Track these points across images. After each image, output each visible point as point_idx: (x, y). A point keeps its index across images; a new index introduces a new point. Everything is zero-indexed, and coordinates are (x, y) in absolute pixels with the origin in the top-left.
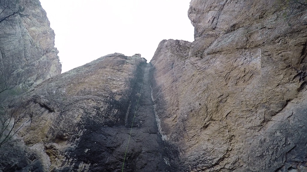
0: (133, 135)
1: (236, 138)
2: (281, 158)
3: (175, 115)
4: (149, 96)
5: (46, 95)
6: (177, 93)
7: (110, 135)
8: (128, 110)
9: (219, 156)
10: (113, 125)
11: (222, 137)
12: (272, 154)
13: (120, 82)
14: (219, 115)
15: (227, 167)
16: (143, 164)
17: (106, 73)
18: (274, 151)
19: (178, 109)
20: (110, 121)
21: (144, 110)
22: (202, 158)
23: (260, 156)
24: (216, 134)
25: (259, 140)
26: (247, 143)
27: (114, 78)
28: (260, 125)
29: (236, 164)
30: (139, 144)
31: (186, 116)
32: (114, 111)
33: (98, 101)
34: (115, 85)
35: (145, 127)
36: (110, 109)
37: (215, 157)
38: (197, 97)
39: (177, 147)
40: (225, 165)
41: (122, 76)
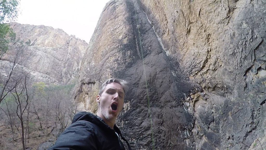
0: (147, 63)
1: (212, 36)
2: (250, 56)
3: (168, 29)
4: (147, 21)
5: (86, 75)
6: (161, 7)
7: (132, 74)
8: (137, 45)
9: (204, 58)
10: (132, 64)
11: (202, 38)
12: (242, 51)
13: (121, 27)
14: (194, 15)
15: (211, 68)
16: (160, 83)
17: (109, 27)
18: (243, 48)
19: (167, 22)
20: (129, 63)
21: (147, 36)
22: (194, 63)
23: (232, 54)
24: (197, 37)
25: (229, 35)
26: (220, 39)
27: (116, 27)
28: (227, 17)
29: (217, 64)
30: (154, 67)
31: (173, 28)
32: (127, 53)
33: (115, 55)
34: (119, 33)
35: (154, 50)
36: (124, 54)
37: (201, 60)
38: (173, 5)
39: (177, 59)
40: (209, 66)
41: (120, 20)
